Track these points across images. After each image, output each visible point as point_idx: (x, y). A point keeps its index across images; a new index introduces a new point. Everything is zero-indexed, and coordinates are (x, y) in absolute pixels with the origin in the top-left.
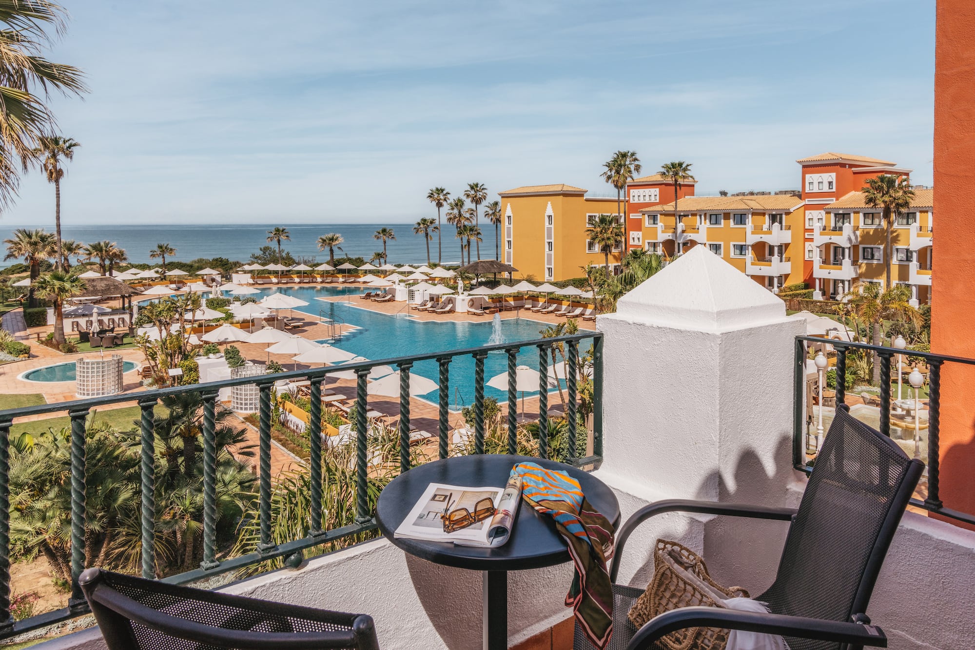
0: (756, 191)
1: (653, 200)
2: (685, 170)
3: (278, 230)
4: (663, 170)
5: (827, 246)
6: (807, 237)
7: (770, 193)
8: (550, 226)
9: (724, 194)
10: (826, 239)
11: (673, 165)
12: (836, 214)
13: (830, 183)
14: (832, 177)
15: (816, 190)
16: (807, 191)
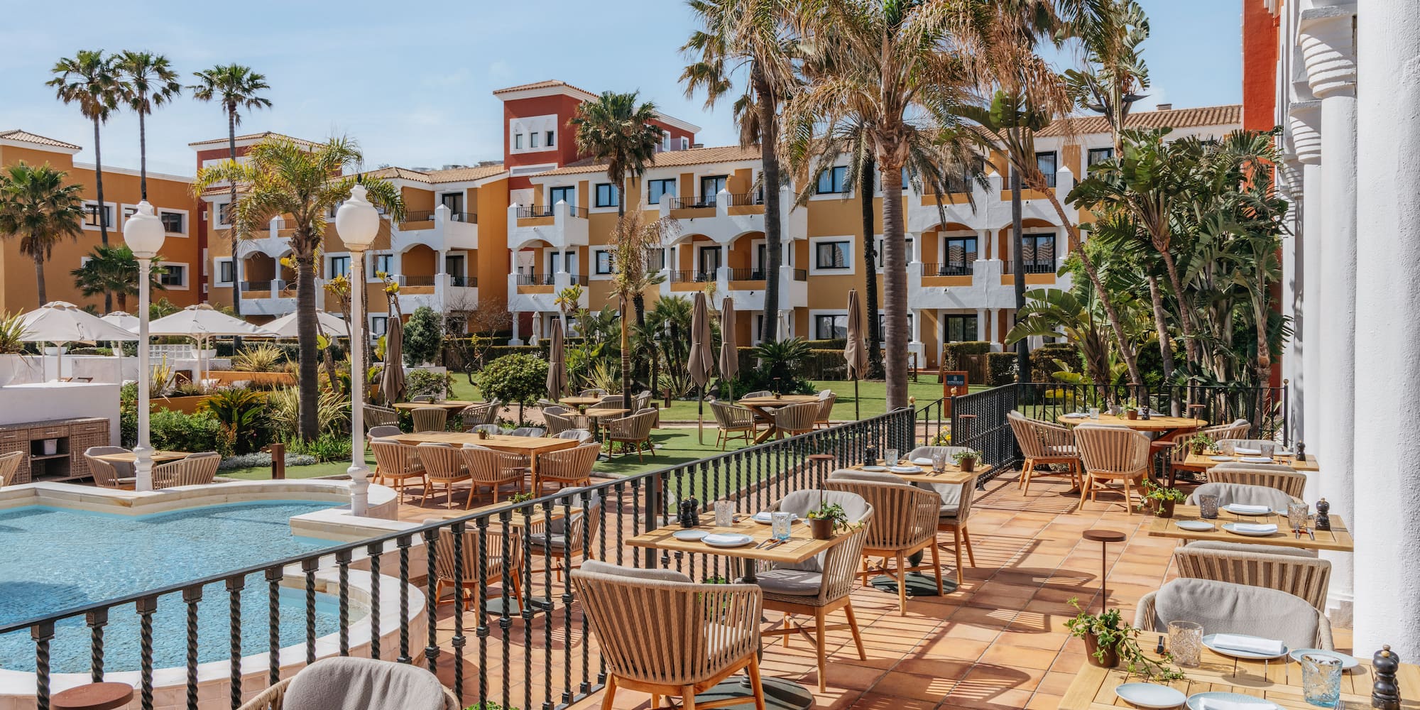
12: (552, 189)
13: (550, 134)
14: (550, 122)
15: (526, 148)
16: (513, 151)
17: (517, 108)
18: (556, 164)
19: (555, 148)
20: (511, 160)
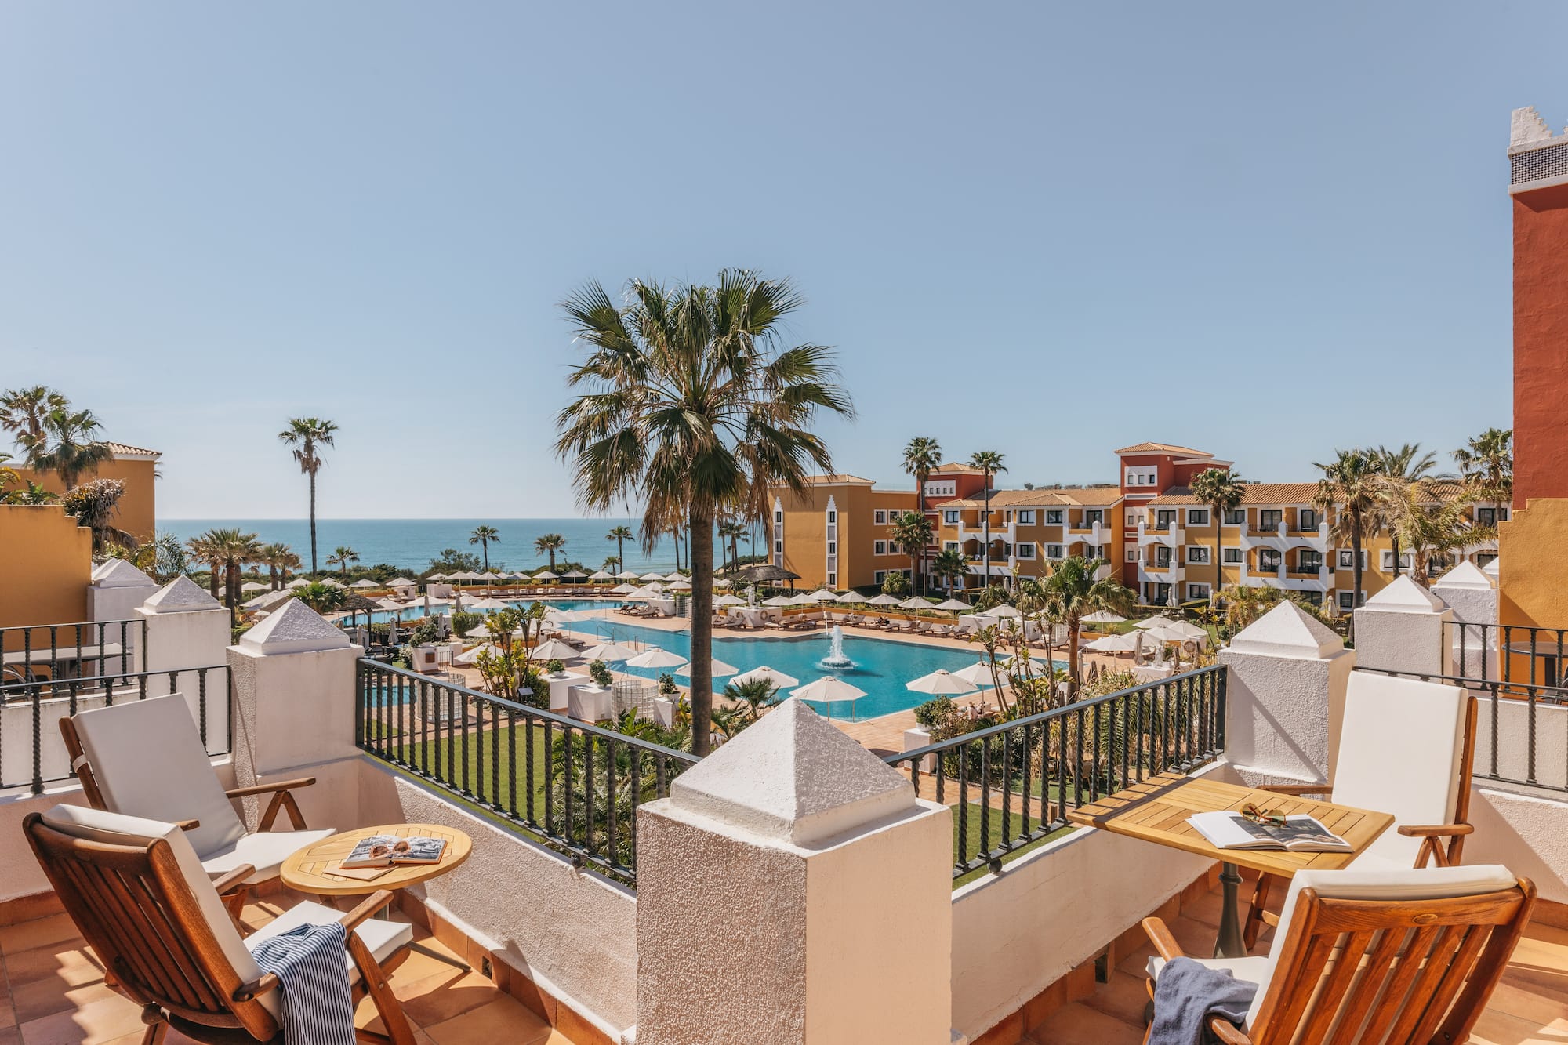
0: (1064, 484)
1: (948, 494)
2: (996, 460)
3: (484, 530)
4: (973, 460)
5: (1151, 547)
6: (1126, 536)
7: (1080, 487)
8: (832, 524)
9: (1029, 487)
10: (1152, 539)
11: (985, 455)
12: (1159, 511)
13: (1151, 477)
14: (1153, 470)
15: (1136, 484)
16: (1126, 485)
17: (1129, 460)
18: (1156, 494)
19: (1156, 484)
20: (1125, 490)
